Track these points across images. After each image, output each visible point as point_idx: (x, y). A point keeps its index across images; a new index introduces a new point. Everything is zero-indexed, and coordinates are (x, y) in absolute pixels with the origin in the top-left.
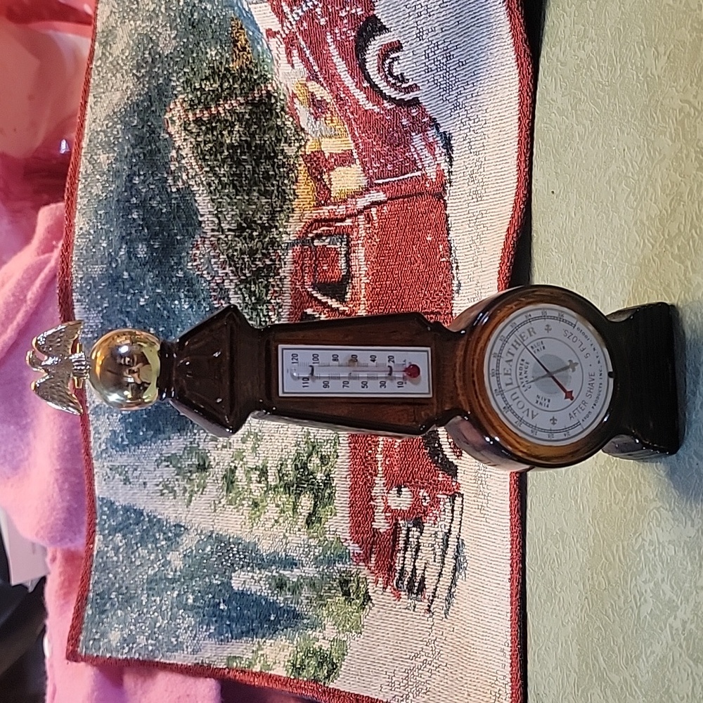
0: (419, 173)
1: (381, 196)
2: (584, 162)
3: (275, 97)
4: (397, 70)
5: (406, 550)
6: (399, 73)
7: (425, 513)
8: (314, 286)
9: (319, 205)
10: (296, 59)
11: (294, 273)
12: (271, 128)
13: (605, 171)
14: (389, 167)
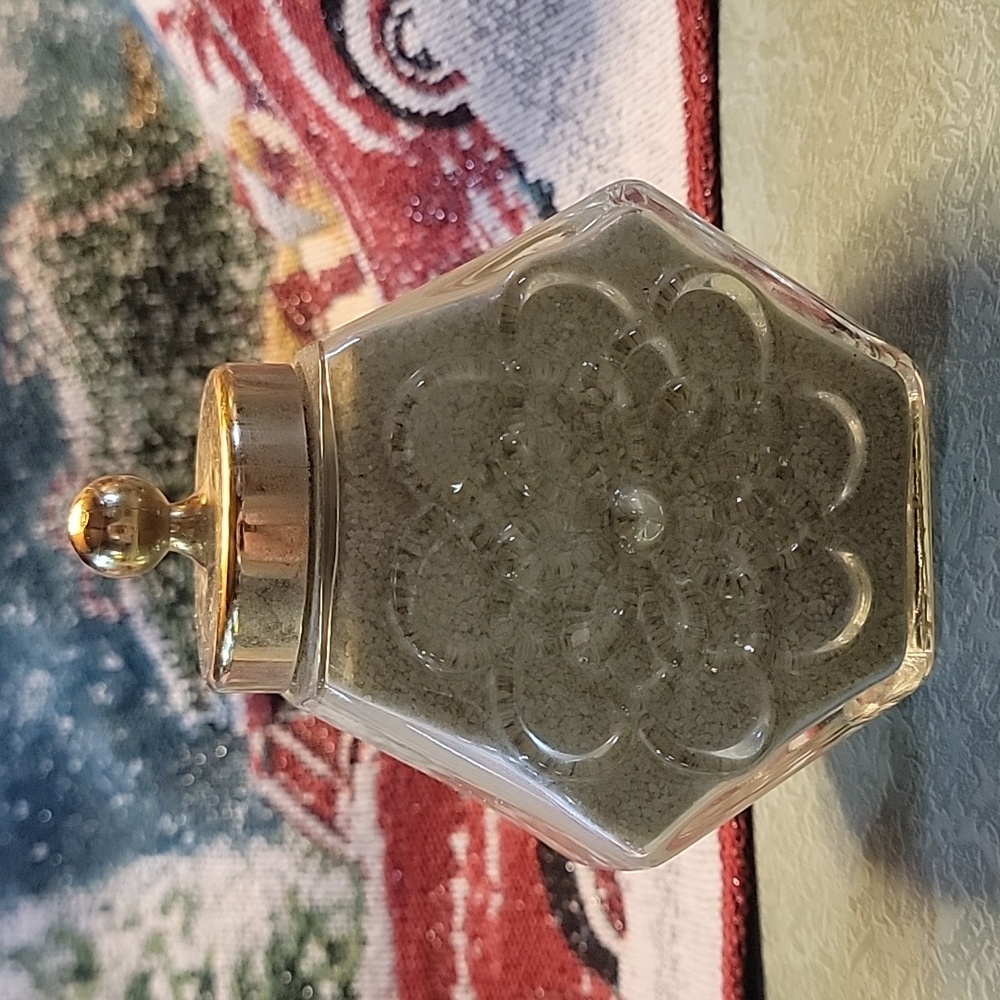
2: (830, 141)
3: (215, 175)
4: (412, 46)
6: (419, 50)
10: (216, 66)
12: (208, 238)
13: (884, 139)
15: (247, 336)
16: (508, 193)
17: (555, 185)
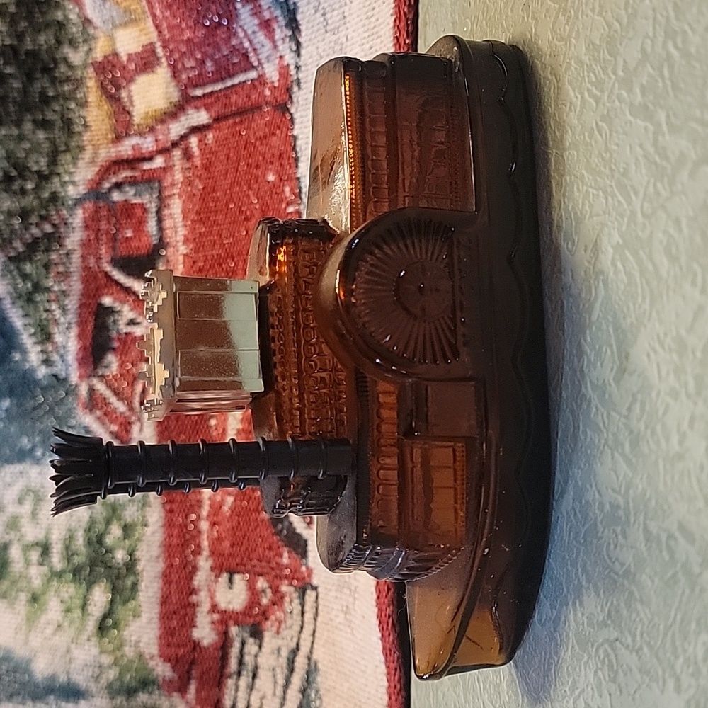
0: (253, 75)
1: (202, 117)
5: (239, 674)
7: (265, 615)
8: (115, 262)
9: (118, 139)
11: (86, 244)
14: (209, 65)
15: (75, 99)
16: (265, 7)
17: (299, 4)
